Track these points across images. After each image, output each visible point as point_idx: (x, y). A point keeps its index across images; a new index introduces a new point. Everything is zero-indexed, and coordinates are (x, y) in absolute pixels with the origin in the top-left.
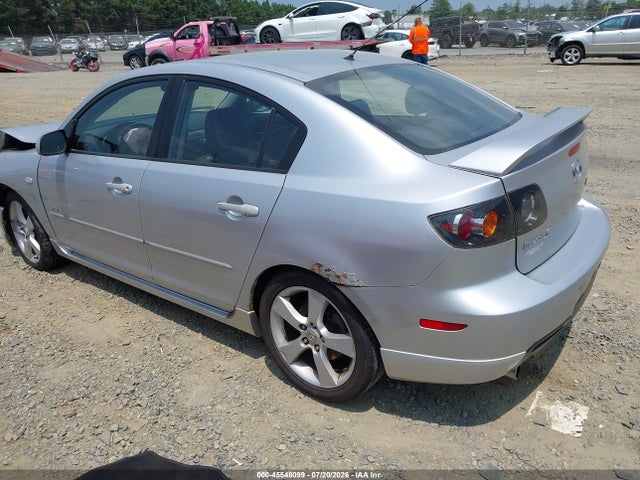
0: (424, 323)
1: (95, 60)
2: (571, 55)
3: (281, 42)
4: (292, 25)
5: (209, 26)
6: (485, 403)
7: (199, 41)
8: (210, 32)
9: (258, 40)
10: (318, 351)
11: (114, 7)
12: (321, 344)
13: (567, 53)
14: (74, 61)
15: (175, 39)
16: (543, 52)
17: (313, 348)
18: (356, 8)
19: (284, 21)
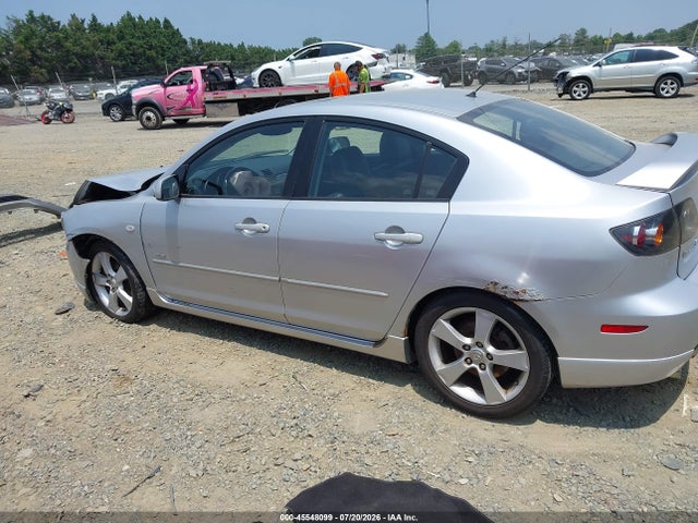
0: (606, 328)
1: (69, 111)
2: (580, 90)
3: (281, 85)
4: (293, 68)
5: (203, 71)
6: (640, 408)
7: (192, 86)
8: (203, 77)
9: (256, 84)
10: (484, 369)
11: (74, 54)
12: (488, 362)
13: (575, 88)
14: (46, 113)
15: (165, 86)
16: (550, 88)
17: (477, 367)
18: (360, 49)
19: (284, 63)
